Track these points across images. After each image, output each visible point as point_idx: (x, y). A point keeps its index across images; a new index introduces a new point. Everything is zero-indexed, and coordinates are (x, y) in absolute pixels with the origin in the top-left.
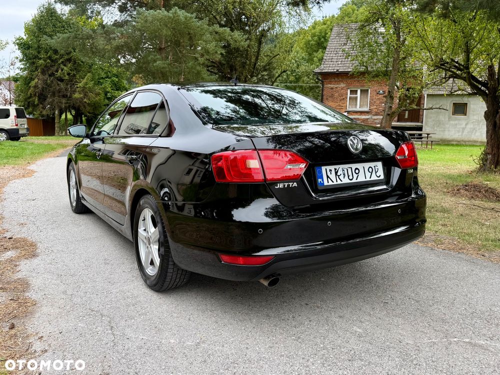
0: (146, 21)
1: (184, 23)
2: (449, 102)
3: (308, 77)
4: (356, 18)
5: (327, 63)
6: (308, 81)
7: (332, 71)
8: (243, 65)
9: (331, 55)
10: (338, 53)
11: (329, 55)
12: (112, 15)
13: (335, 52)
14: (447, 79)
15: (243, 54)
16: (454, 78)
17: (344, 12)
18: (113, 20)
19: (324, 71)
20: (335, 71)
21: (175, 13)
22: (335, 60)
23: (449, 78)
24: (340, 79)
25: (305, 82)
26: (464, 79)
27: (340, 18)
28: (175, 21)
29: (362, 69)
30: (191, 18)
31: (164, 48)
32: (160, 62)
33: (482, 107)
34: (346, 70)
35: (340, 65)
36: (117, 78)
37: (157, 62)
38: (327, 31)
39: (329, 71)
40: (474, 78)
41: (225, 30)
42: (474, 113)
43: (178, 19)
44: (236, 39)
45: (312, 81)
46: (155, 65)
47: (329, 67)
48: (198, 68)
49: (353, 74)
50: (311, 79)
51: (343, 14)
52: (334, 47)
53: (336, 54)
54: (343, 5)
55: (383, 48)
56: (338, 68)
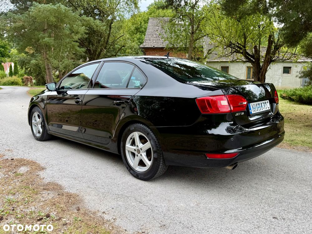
0: (39, 11)
1: (65, 13)
2: (219, 66)
3: (132, 50)
4: (159, 14)
5: (147, 42)
6: (132, 52)
7: (151, 47)
8: (99, 41)
9: (149, 37)
10: (153, 36)
11: (148, 37)
12: (8, 5)
13: (151, 35)
14: (232, 53)
15: (98, 34)
16: (237, 52)
17: (151, 10)
18: (8, 9)
19: (145, 47)
20: (152, 46)
21: (59, 7)
22: (152, 40)
23: (234, 52)
24: (156, 52)
25: (130, 53)
26: (242, 53)
27: (149, 14)
28: (58, 11)
29: (171, 46)
30: (69, 10)
31: (46, 29)
32: (47, 38)
33: (237, 68)
34: (159, 46)
35: (155, 43)
36: (3, 48)
37: (46, 39)
38: (142, 22)
39: (149, 47)
40: (247, 53)
41: (90, 19)
42: (233, 72)
43: (61, 11)
44: (97, 25)
45: (134, 52)
46: (44, 40)
47: (149, 44)
48: (73, 43)
49: (166, 49)
50: (133, 51)
51: (151, 11)
52: (150, 32)
53: (152, 36)
54: (149, 5)
55: (184, 34)
56: (154, 45)
